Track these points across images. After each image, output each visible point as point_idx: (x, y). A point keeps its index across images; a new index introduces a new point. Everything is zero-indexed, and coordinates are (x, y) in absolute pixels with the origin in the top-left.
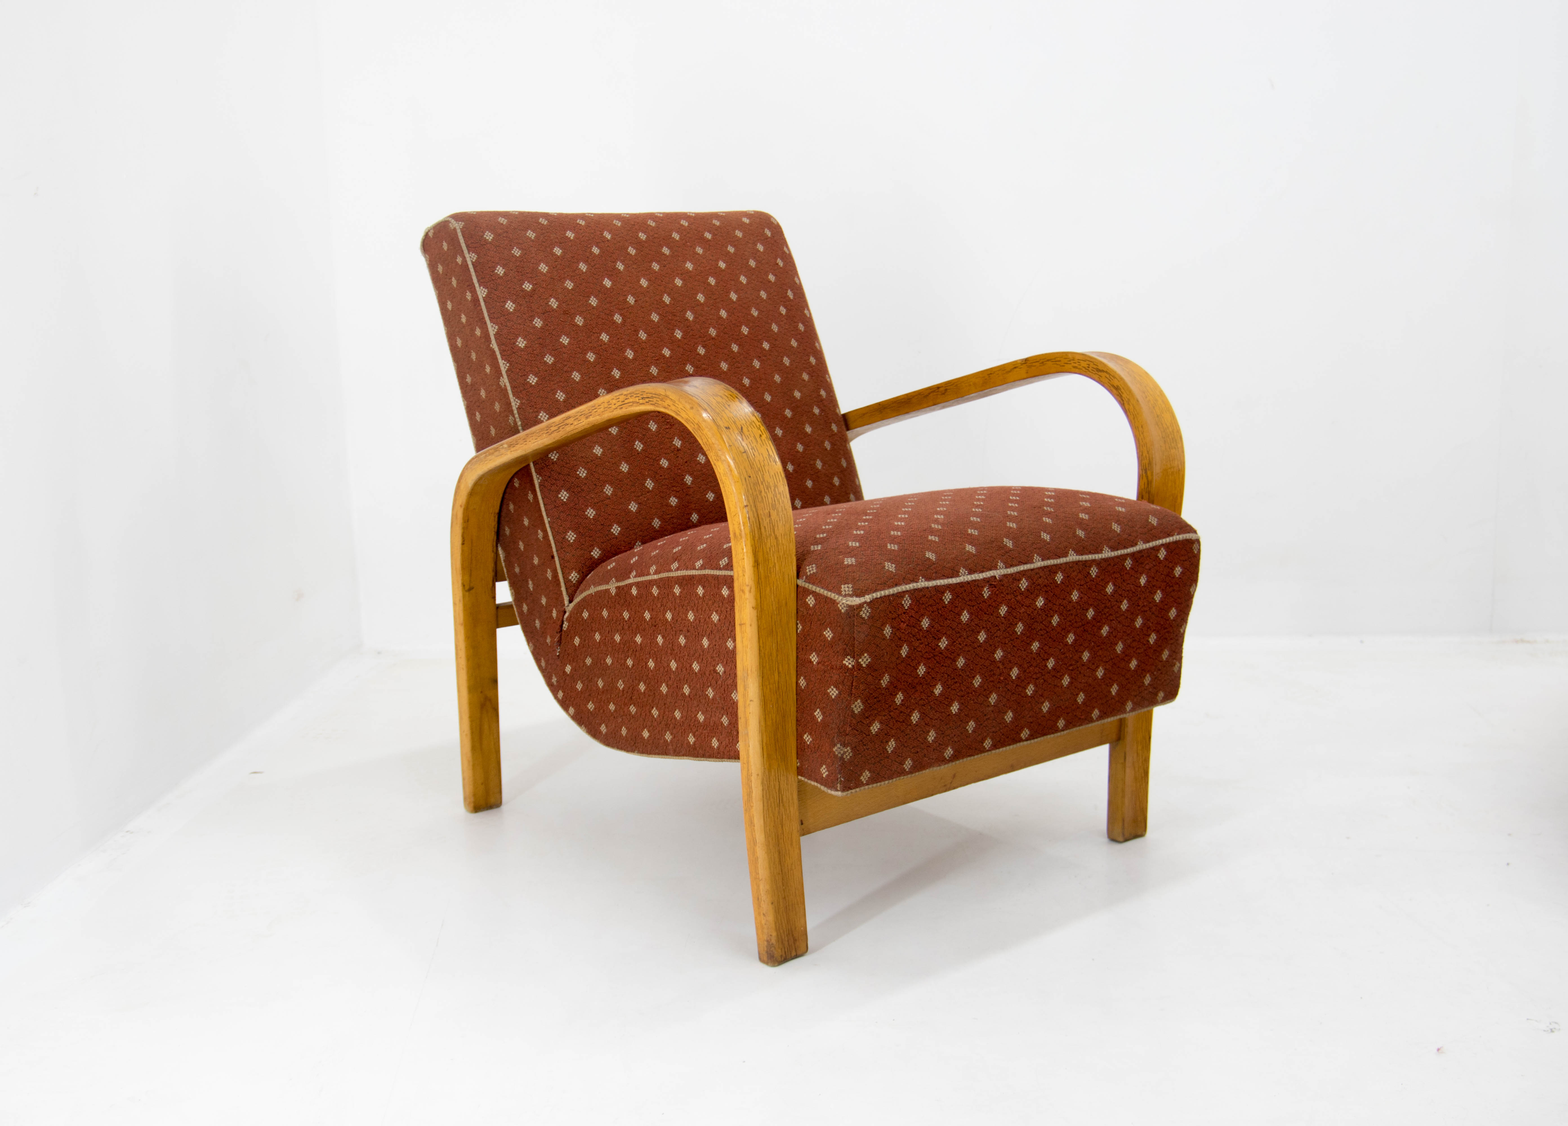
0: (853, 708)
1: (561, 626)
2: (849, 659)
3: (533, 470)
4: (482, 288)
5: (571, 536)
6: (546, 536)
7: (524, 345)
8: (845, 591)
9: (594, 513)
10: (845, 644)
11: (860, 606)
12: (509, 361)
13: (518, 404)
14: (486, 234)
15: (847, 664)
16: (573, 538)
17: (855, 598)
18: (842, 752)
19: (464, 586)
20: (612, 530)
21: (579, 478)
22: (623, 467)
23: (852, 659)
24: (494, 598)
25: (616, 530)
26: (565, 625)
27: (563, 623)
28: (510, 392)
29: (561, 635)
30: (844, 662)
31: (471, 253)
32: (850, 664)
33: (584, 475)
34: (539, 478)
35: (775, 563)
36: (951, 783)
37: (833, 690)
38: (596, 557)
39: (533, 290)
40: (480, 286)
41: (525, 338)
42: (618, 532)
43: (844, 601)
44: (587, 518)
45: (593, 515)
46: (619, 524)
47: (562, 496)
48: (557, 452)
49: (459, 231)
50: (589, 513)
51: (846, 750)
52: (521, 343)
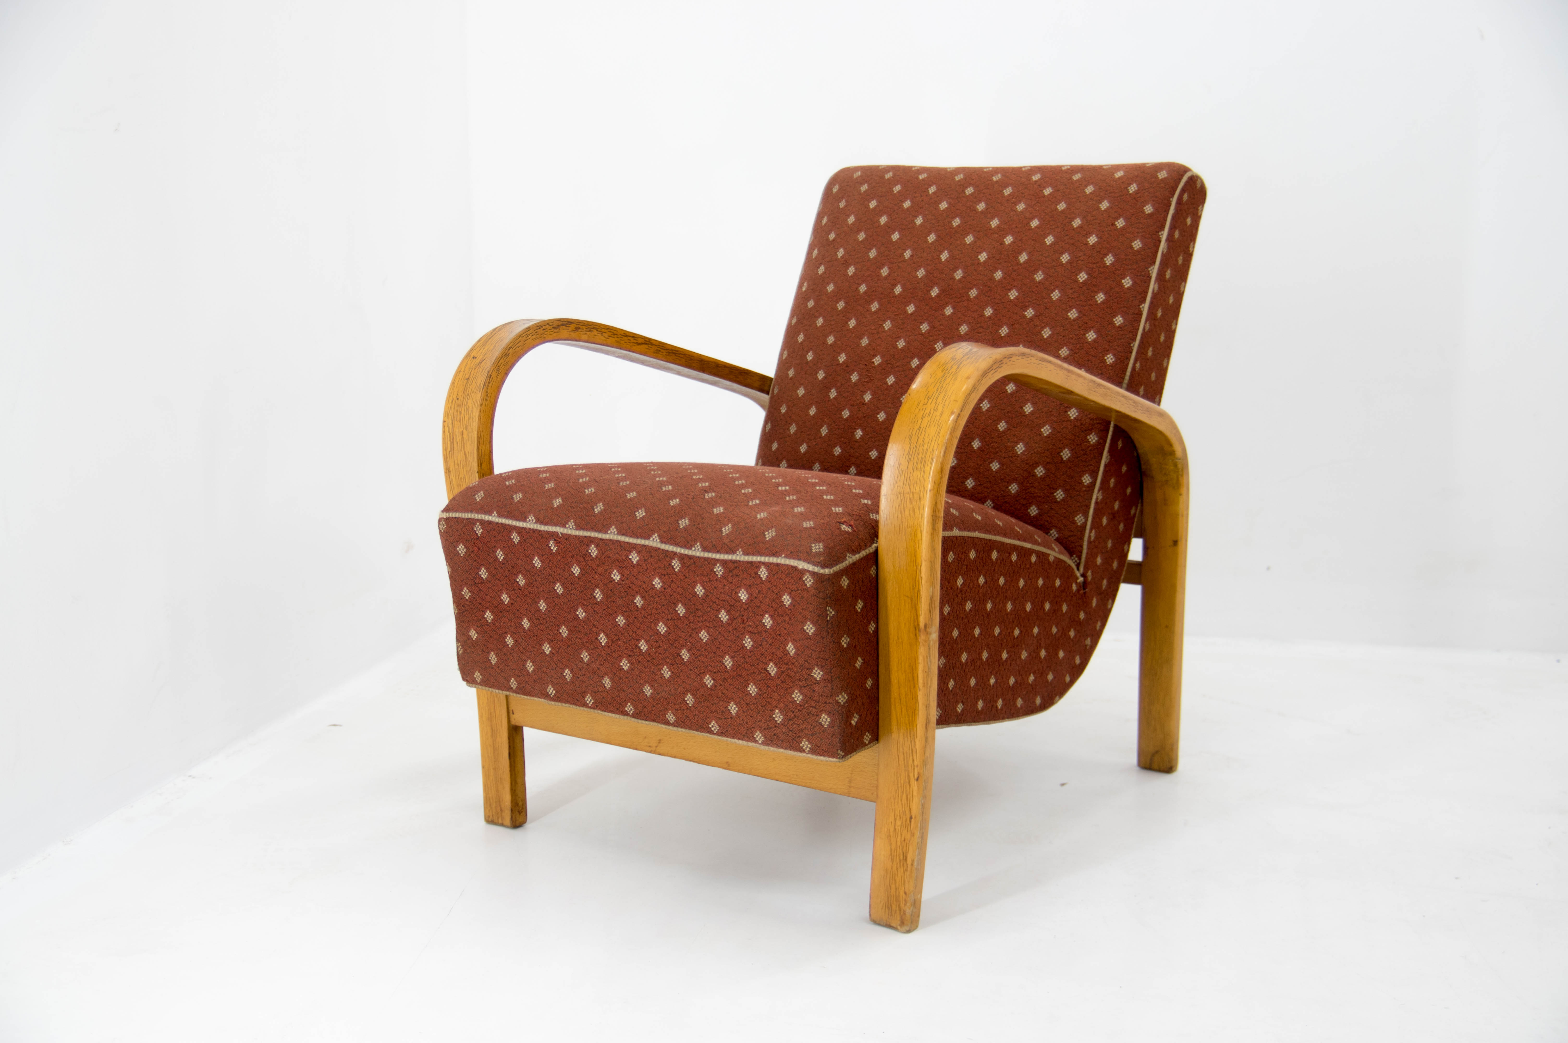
36: (656, 747)
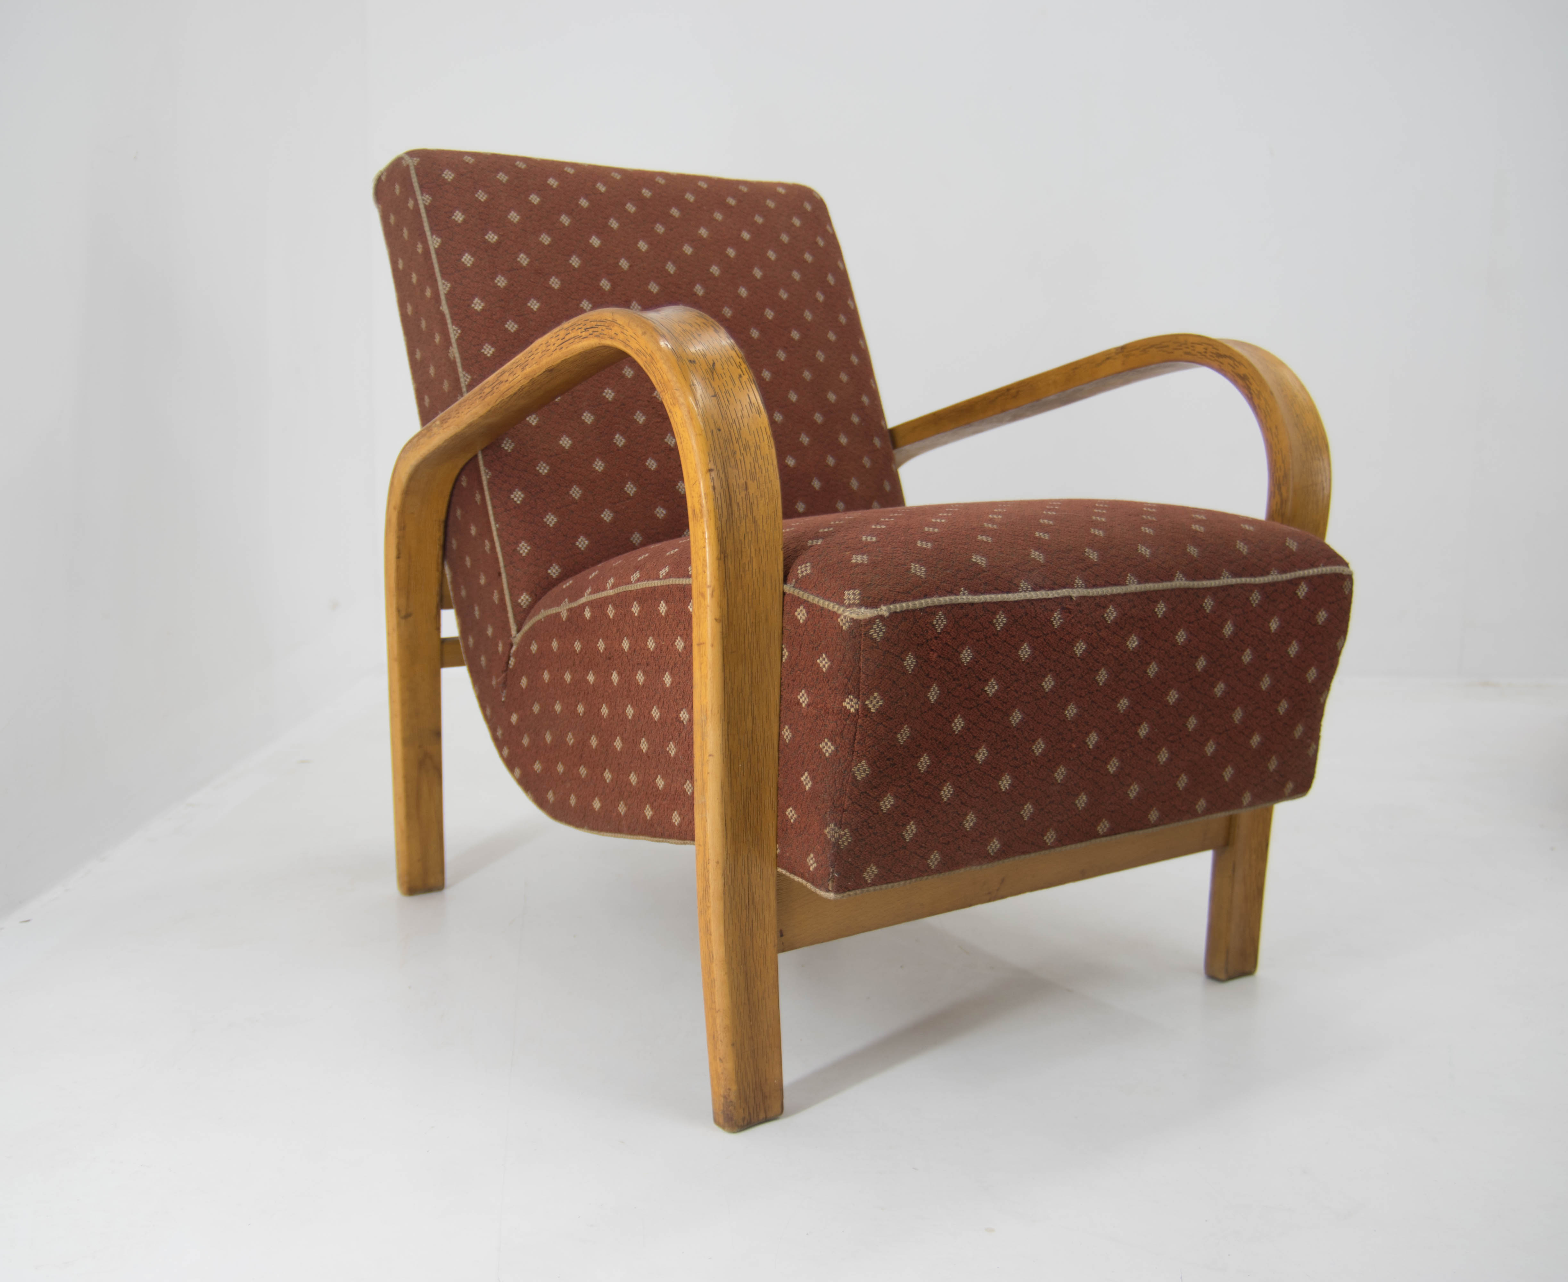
0: (854, 773)
1: (507, 663)
2: (851, 700)
3: (481, 463)
4: (434, 237)
5: (524, 548)
6: (493, 548)
7: (480, 307)
8: (849, 599)
9: (555, 520)
10: (846, 677)
11: (871, 622)
12: (460, 327)
13: (468, 380)
14: (445, 173)
15: (848, 707)
16: (526, 551)
17: (863, 610)
18: (836, 835)
19: (399, 611)
20: (577, 544)
21: (538, 474)
22: (596, 465)
23: (855, 700)
24: (438, 629)
25: (582, 543)
26: (512, 662)
27: (509, 659)
28: (459, 365)
29: (506, 675)
30: (844, 704)
31: (424, 194)
32: (852, 706)
33: (546, 471)
34: (487, 474)
35: (751, 558)
36: (998, 890)
37: (827, 744)
38: (554, 576)
39: (499, 242)
40: (432, 234)
41: (482, 299)
42: (585, 546)
43: (847, 614)
44: (545, 525)
45: (553, 523)
46: (588, 536)
47: (515, 497)
48: (513, 442)
49: (412, 168)
50: (548, 520)
51: (842, 833)
52: (478, 305)
